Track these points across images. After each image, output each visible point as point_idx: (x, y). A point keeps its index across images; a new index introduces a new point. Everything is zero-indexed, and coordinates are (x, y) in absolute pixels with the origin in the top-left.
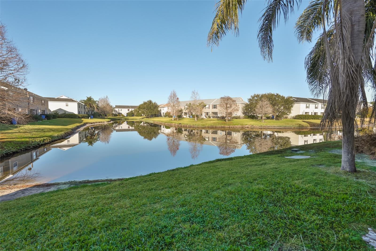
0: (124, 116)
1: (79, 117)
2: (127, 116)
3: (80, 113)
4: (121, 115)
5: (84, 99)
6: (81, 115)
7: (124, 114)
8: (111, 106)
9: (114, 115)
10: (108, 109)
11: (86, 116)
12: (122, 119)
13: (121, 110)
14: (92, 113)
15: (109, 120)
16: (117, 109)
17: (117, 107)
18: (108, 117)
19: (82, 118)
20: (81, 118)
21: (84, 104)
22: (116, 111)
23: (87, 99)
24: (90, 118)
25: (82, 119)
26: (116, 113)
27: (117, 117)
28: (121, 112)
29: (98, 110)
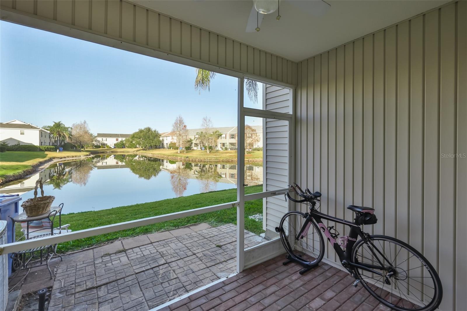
0: (110, 147)
1: (41, 150)
2: (115, 147)
3: (43, 144)
4: (105, 146)
5: (49, 125)
6: (45, 146)
7: (110, 145)
8: (91, 135)
9: (95, 146)
10: (86, 138)
11: (53, 149)
12: (107, 152)
13: (105, 139)
14: (61, 144)
15: (88, 153)
16: (100, 139)
17: (100, 135)
18: (86, 149)
19: (46, 150)
20: (43, 151)
21: (49, 132)
22: (98, 141)
23: (54, 125)
24: (58, 150)
25: (46, 153)
26: (99, 144)
27: (99, 149)
28: (105, 142)
29: (72, 140)
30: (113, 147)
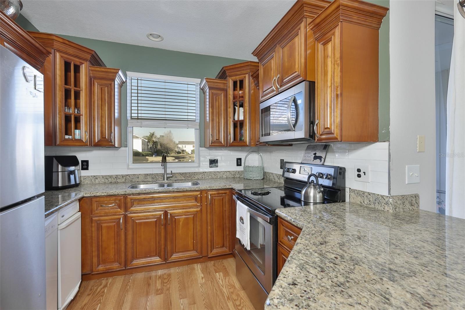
0: (188, 153)
1: (143, 155)
2: (192, 153)
3: (144, 150)
4: (184, 152)
5: (147, 135)
6: (145, 152)
7: (189, 151)
8: (175, 142)
9: (177, 152)
10: (171, 146)
11: (150, 154)
12: (186, 158)
13: (185, 146)
14: (154, 150)
15: (174, 158)
16: (180, 146)
17: (181, 143)
18: (171, 155)
19: (146, 156)
20: (145, 156)
21: (147, 141)
22: (179, 147)
23: (150, 135)
24: (154, 155)
25: (147, 157)
26: (180, 151)
27: (180, 154)
28: (184, 149)
29: (161, 148)
30: (190, 153)
